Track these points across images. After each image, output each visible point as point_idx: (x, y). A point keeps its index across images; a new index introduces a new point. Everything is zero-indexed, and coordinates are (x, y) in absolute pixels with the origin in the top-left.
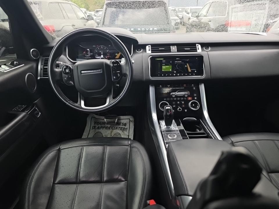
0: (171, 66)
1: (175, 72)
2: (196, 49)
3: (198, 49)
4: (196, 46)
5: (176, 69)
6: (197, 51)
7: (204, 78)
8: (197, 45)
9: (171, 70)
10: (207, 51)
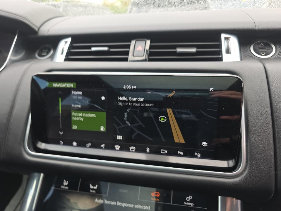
0: (104, 115)
1: (119, 137)
2: (220, 53)
3: (228, 51)
4: (219, 40)
5: (122, 126)
6: (221, 59)
7: (242, 180)
8: (223, 36)
9: (102, 129)
10: (261, 60)
